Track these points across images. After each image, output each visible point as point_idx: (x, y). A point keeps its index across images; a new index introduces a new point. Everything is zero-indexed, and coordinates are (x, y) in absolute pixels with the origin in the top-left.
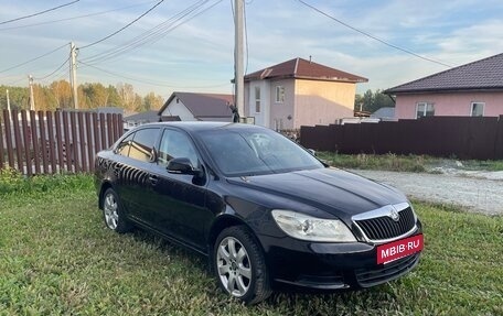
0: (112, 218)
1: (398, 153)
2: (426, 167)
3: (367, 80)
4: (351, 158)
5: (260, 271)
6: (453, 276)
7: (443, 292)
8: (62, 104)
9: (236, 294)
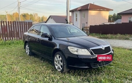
0: (28, 51)
1: (121, 34)
2: (130, 38)
3: (113, 10)
4: (106, 36)
5: (65, 63)
6: (124, 67)
7: (119, 71)
8: (16, 20)
9: (59, 70)
